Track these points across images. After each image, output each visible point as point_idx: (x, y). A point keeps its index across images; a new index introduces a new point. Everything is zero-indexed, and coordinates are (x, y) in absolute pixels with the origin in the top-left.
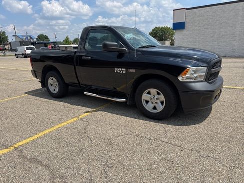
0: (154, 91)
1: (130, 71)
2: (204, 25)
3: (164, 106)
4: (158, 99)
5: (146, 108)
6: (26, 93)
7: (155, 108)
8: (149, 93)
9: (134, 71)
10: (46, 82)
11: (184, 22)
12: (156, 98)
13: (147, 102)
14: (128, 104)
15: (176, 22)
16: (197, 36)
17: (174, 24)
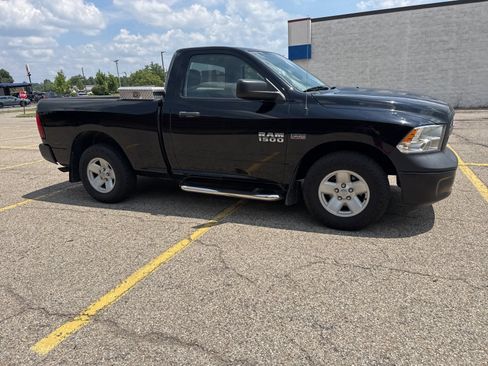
0: (343, 174)
1: (294, 137)
2: (346, 51)
3: (367, 202)
4: (351, 190)
5: (327, 209)
6: (27, 197)
7: (345, 208)
8: (333, 180)
9: (303, 137)
10: (81, 170)
11: (310, 46)
12: (347, 187)
13: (328, 197)
14: (287, 203)
15: (293, 45)
16: (333, 71)
17: (290, 48)
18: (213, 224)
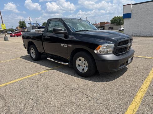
0: (82, 59)
1: (69, 45)
4: (85, 64)
6: (20, 57)
7: (83, 70)
8: (80, 60)
10: (29, 51)
13: (79, 66)
15: (125, 13)
17: (123, 14)
18: (51, 70)
